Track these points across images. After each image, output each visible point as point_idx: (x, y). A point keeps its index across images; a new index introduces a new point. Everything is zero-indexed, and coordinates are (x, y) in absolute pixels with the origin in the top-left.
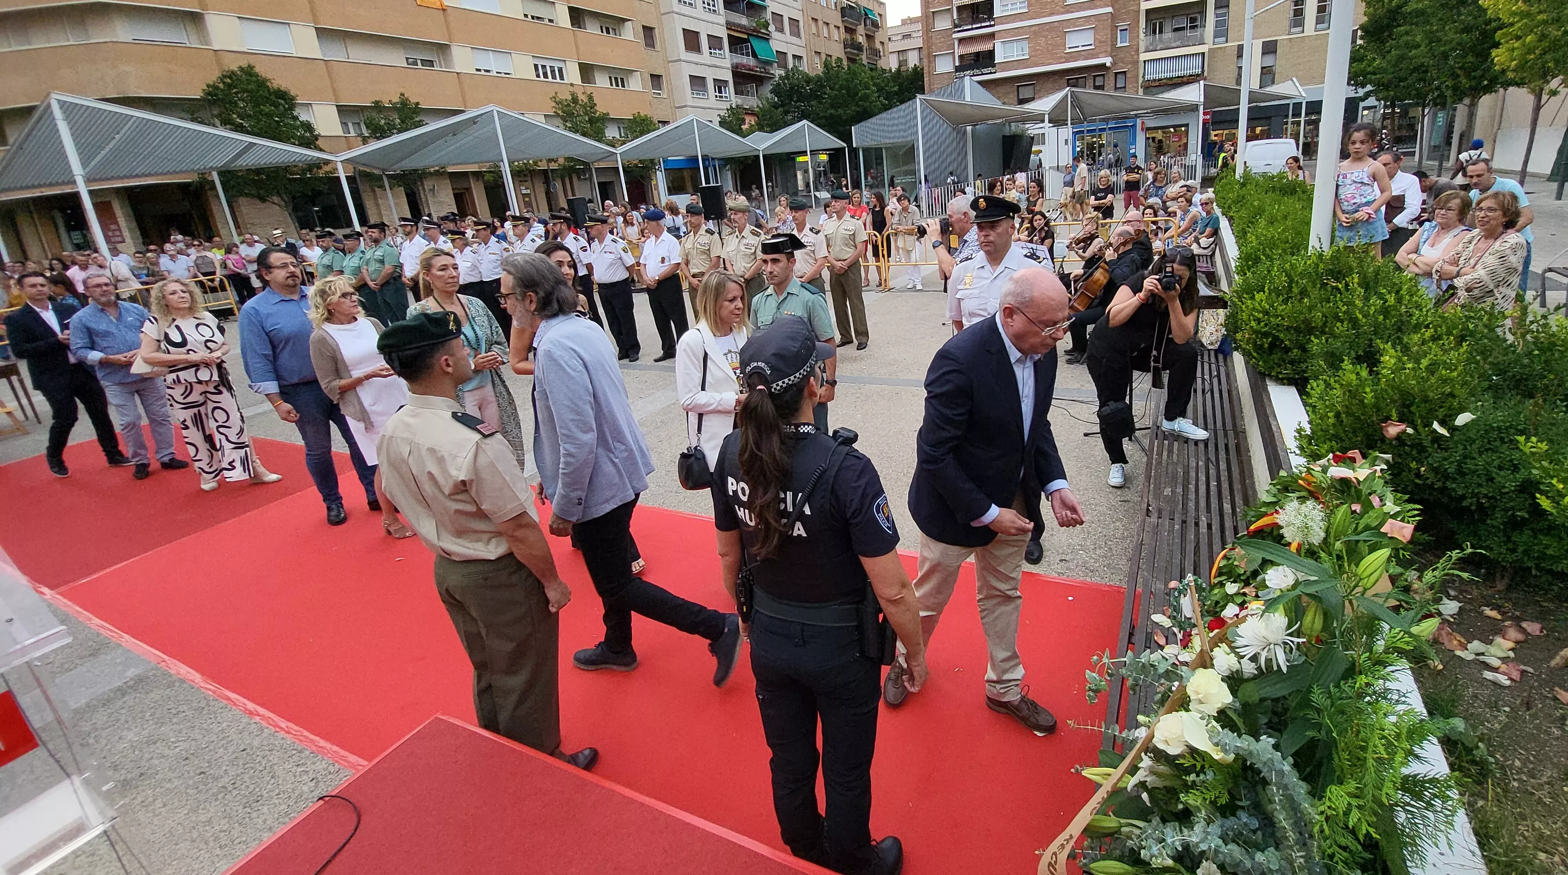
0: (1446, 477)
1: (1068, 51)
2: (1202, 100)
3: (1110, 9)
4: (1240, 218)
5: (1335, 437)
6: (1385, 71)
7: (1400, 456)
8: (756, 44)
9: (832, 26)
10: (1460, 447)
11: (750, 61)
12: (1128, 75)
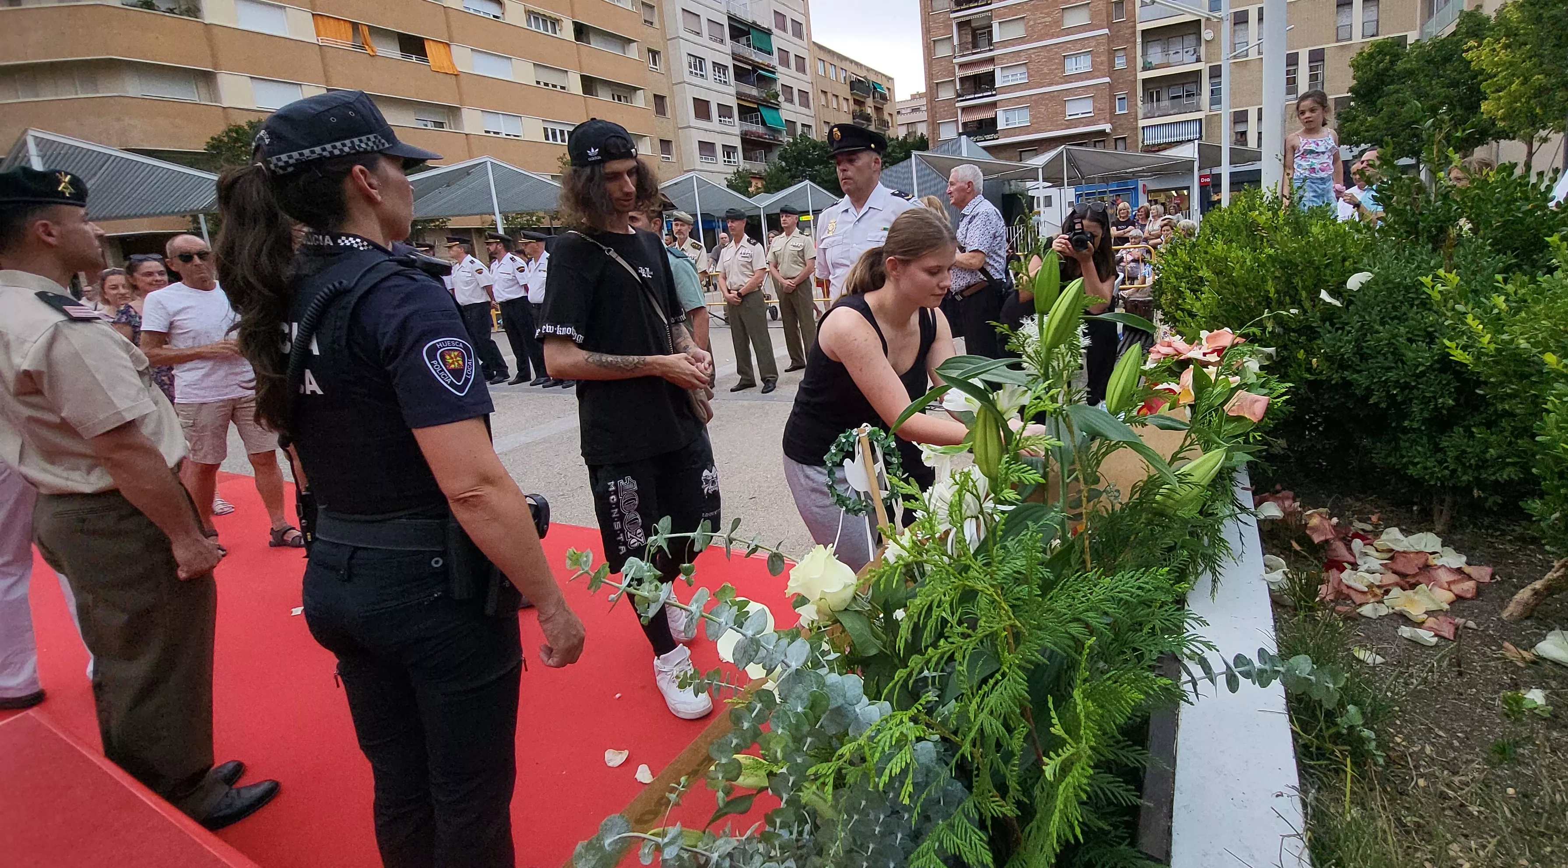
0: (1343, 365)
1: (1068, 118)
2: (1196, 156)
3: (1107, 80)
6: (1377, 128)
7: (1285, 347)
8: (765, 112)
9: (841, 99)
10: (1357, 319)
11: (759, 129)
12: (1128, 141)
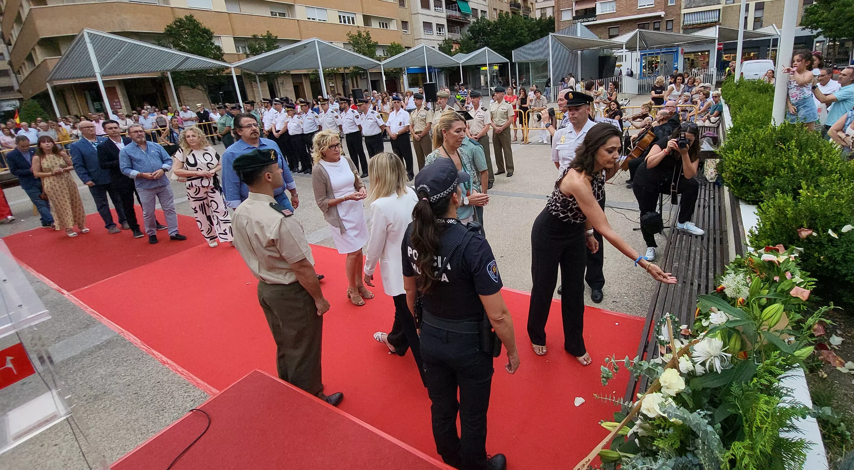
0: (835, 262)
1: (639, 7)
2: (717, 36)
4: (734, 106)
5: (771, 237)
6: (830, 20)
7: (808, 249)
8: (460, 4)
10: (845, 245)
11: (458, 15)
12: (673, 23)
